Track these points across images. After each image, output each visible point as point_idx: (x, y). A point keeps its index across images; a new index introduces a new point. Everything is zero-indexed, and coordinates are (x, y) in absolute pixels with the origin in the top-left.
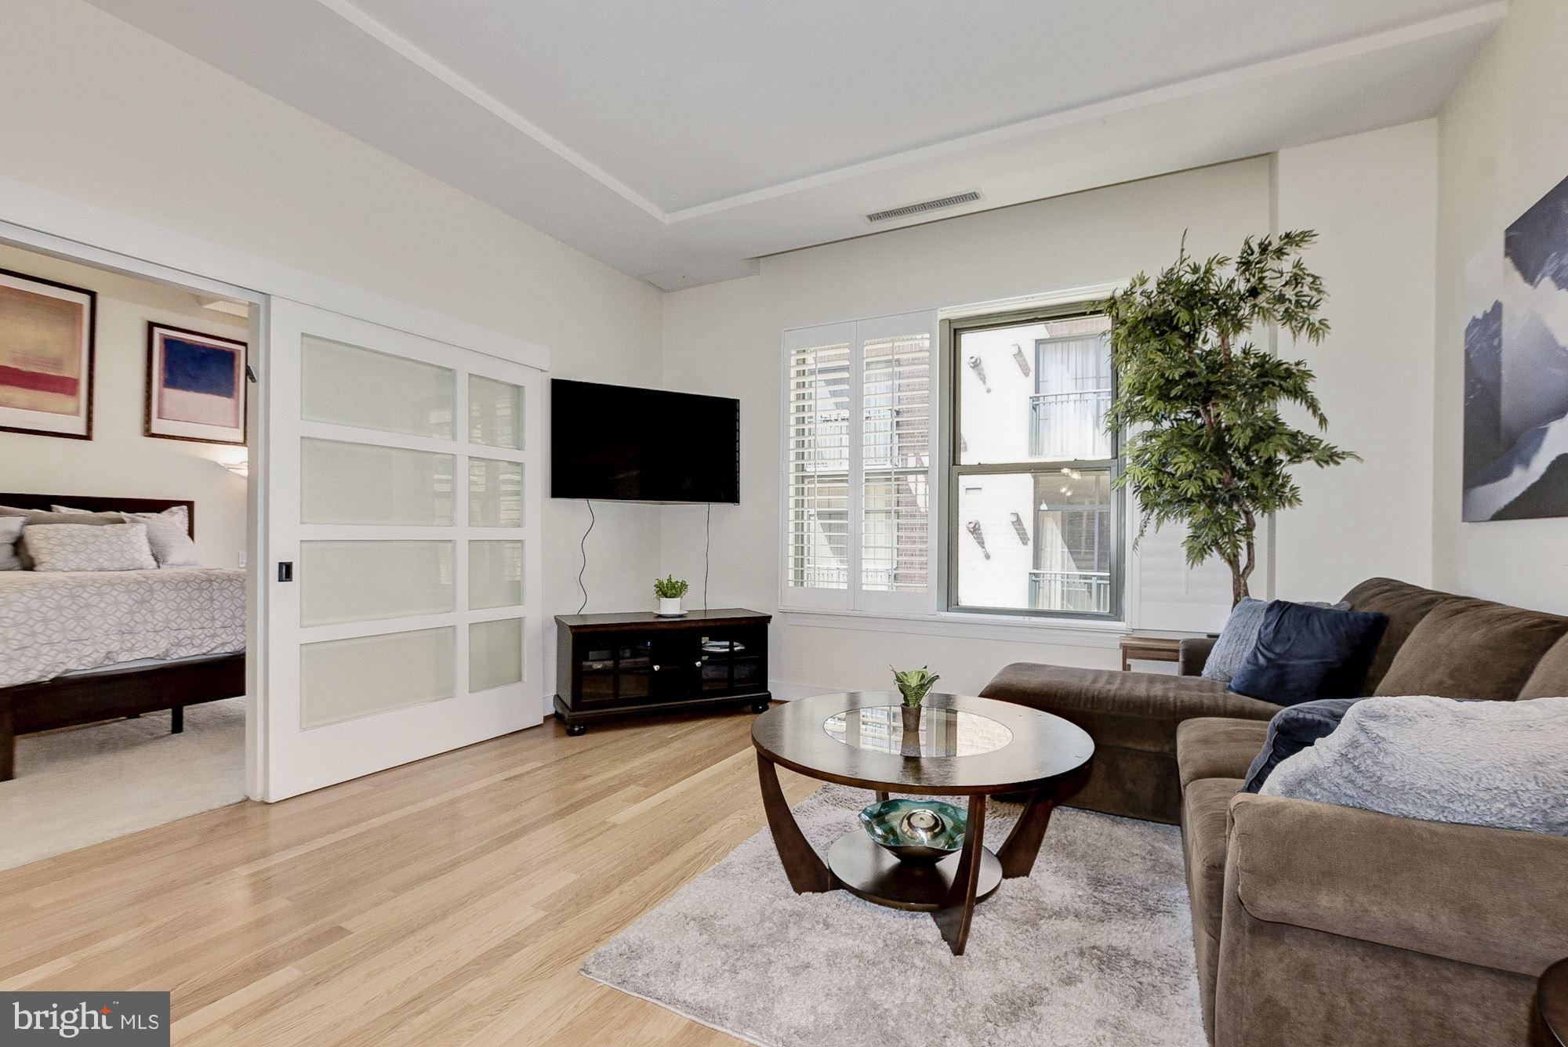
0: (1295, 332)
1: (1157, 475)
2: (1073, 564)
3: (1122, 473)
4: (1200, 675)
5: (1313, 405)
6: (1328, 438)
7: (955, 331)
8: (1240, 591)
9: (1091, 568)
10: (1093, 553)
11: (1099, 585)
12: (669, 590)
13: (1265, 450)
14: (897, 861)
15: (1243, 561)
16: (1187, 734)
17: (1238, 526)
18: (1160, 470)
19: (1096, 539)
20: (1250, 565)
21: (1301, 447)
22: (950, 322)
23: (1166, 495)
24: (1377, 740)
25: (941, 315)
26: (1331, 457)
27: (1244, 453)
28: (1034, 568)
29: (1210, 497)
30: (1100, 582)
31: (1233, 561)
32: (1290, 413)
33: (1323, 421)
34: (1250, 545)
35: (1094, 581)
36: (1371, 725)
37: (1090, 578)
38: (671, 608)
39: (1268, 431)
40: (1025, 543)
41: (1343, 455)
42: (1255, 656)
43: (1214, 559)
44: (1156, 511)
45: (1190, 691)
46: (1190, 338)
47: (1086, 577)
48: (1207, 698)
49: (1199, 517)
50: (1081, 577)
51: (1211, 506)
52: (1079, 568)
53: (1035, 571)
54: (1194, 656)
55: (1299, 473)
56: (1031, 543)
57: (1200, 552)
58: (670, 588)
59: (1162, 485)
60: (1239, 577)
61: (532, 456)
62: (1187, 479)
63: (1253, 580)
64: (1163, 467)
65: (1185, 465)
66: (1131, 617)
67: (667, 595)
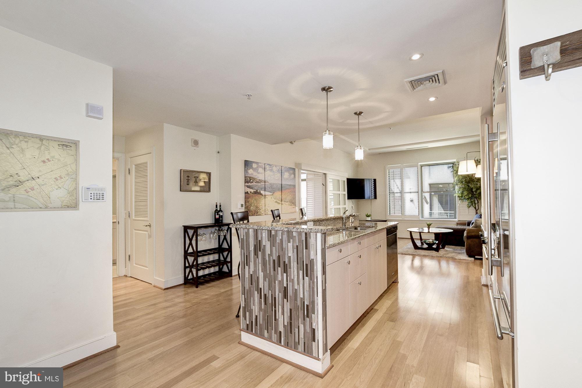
2: (442, 209)
7: (421, 167)
8: (476, 213)
9: (448, 211)
10: (448, 206)
11: (450, 215)
13: (478, 192)
14: (427, 246)
15: (477, 208)
19: (449, 202)
22: (421, 165)
24: (477, 222)
25: (419, 164)
28: (430, 211)
29: (470, 198)
30: (450, 214)
31: (475, 208)
34: (478, 206)
35: (449, 214)
37: (447, 213)
40: (427, 204)
43: (472, 208)
44: (462, 200)
47: (446, 213)
49: (469, 202)
50: (444, 213)
52: (444, 211)
53: (431, 212)
56: (429, 204)
57: (469, 207)
58: (368, 216)
59: (462, 196)
60: (477, 210)
61: (346, 193)
62: (466, 195)
63: (478, 211)
64: (462, 193)
65: (465, 193)
66: (458, 218)
67: (368, 217)
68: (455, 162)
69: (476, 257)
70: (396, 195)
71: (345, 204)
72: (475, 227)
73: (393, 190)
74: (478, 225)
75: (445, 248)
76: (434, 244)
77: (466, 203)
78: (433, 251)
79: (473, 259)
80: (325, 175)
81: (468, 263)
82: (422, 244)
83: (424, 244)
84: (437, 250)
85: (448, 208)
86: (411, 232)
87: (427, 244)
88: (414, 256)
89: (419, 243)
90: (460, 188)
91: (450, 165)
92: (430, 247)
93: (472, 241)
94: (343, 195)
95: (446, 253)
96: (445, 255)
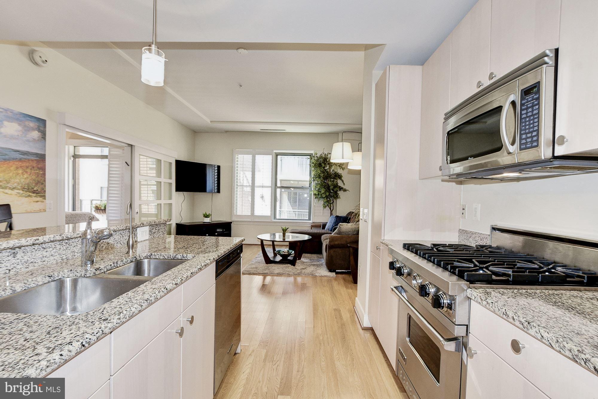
0: (340, 169)
1: (318, 192)
2: (291, 207)
3: (311, 190)
4: (325, 229)
5: (343, 181)
6: (344, 187)
7: (277, 155)
8: (331, 214)
9: (296, 209)
10: (296, 204)
11: (298, 214)
12: (206, 216)
13: (335, 190)
14: (281, 258)
15: (332, 209)
16: (323, 237)
17: (331, 202)
18: (318, 191)
20: (333, 209)
21: (341, 189)
22: (276, 153)
23: (320, 196)
24: (341, 227)
25: (275, 151)
26: (345, 190)
27: (333, 190)
29: (327, 197)
31: (330, 209)
32: (340, 183)
33: (344, 184)
34: (333, 206)
36: (340, 226)
37: (296, 212)
38: (207, 220)
39: (336, 186)
41: (347, 190)
42: (333, 225)
43: (328, 208)
44: (318, 199)
45: (323, 231)
46: (324, 167)
48: (326, 232)
49: (325, 201)
50: (293, 211)
51: (327, 199)
52: (293, 209)
53: (280, 210)
54: (324, 226)
55: (341, 193)
57: (325, 207)
58: (207, 215)
59: (319, 194)
60: (331, 211)
61: (173, 181)
62: (323, 193)
63: (333, 212)
64: (319, 191)
65: (323, 191)
66: (313, 220)
67: (206, 217)
68: (312, 154)
69: (337, 271)
70: (245, 188)
71: (170, 198)
72: (338, 234)
73: (242, 182)
74: (341, 231)
75: (302, 259)
76: (289, 255)
77: (322, 202)
78: (289, 265)
79: (333, 274)
80: (132, 146)
81: (329, 280)
82: (275, 255)
83: (277, 255)
84: (293, 263)
85: (296, 206)
86: (262, 241)
87: (281, 255)
88: (265, 275)
89: (271, 255)
90: (317, 184)
91: (307, 157)
92: (285, 260)
93: (334, 251)
94: (168, 185)
95: (304, 267)
96: (303, 271)
